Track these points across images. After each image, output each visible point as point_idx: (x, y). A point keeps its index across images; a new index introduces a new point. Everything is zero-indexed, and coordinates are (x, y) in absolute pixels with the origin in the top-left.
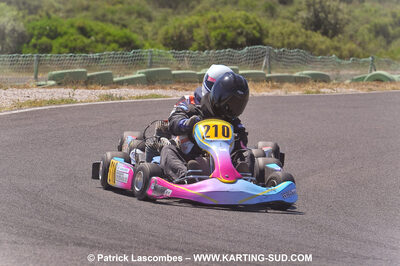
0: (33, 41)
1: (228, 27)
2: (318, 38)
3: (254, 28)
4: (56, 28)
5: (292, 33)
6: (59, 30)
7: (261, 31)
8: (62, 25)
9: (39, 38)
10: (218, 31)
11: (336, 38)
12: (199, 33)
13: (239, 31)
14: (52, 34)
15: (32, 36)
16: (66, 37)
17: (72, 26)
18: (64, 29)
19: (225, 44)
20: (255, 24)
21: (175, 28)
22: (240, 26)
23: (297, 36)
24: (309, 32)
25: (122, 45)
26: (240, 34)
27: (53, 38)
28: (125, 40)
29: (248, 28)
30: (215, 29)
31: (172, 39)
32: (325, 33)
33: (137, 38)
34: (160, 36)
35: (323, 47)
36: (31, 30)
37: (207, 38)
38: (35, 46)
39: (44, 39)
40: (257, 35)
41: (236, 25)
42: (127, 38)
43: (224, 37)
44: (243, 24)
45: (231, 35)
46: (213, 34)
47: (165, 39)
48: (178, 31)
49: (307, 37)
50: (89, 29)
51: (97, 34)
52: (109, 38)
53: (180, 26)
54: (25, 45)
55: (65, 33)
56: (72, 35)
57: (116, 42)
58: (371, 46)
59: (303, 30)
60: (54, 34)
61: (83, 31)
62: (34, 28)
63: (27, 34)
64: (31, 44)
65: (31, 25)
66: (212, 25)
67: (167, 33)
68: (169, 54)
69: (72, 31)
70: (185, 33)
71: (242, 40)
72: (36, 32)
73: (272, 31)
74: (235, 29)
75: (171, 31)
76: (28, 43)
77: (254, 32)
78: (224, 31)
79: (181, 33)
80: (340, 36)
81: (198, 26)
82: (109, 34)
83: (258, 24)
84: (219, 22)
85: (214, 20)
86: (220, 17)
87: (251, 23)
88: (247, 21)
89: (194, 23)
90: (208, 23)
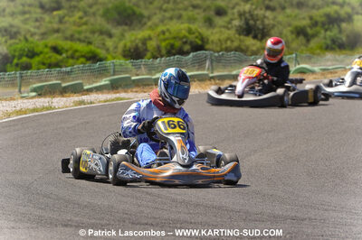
0: (15, 61)
1: (175, 38)
2: (250, 42)
3: (197, 37)
4: (33, 49)
5: (228, 39)
6: (36, 50)
7: (202, 39)
8: (38, 46)
9: (19, 58)
10: (167, 42)
12: (152, 44)
13: (185, 40)
14: (30, 54)
15: (14, 57)
16: (41, 56)
17: (46, 46)
18: (40, 49)
19: (174, 51)
20: (197, 34)
21: (131, 42)
22: (185, 37)
23: (232, 41)
24: (242, 37)
25: (88, 59)
26: (185, 43)
27: (31, 57)
29: (192, 37)
30: (165, 40)
31: (130, 51)
32: (255, 37)
34: (120, 50)
35: (254, 48)
36: (12, 52)
37: (159, 48)
38: (17, 65)
39: (24, 59)
40: (200, 42)
41: (181, 35)
43: (172, 46)
44: (187, 34)
45: (178, 44)
46: (163, 44)
47: (124, 51)
48: (134, 44)
49: (240, 41)
51: (67, 51)
52: (77, 54)
53: (135, 40)
54: (9, 65)
55: (41, 53)
56: (47, 53)
57: (83, 56)
58: (294, 45)
59: (237, 36)
60: (32, 54)
61: (56, 50)
62: (15, 51)
63: (9, 55)
64: (14, 64)
66: (162, 37)
67: (125, 46)
68: (128, 63)
69: (46, 50)
70: (140, 45)
71: (187, 48)
72: (16, 54)
73: (211, 38)
74: (181, 39)
75: (129, 44)
76: (11, 63)
77: (197, 40)
78: (172, 41)
79: (137, 45)
81: (150, 38)
82: (77, 51)
83: (200, 34)
84: (167, 34)
85: (163, 33)
86: (168, 30)
87: (194, 33)
88: (190, 31)
89: (147, 36)
90: (159, 35)
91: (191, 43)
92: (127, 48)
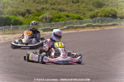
0: (54, 20)
1: (106, 12)
3: (114, 12)
4: (60, 16)
6: (61, 16)
7: (115, 13)
9: (56, 19)
10: (104, 13)
12: (99, 14)
13: (110, 13)
14: (59, 18)
15: (54, 19)
16: (63, 18)
17: (64, 15)
18: (62, 16)
20: (114, 11)
21: (93, 13)
22: (110, 12)
26: (110, 14)
28: (78, 18)
29: (112, 12)
30: (103, 13)
31: (92, 16)
33: (82, 17)
37: (101, 15)
38: (55, 21)
39: (57, 19)
40: (115, 14)
41: (109, 11)
42: (79, 17)
43: (106, 15)
44: (111, 11)
45: (107, 14)
46: (103, 14)
47: (90, 16)
48: (93, 14)
50: (69, 16)
51: (71, 17)
52: (74, 18)
53: (94, 13)
54: (52, 21)
55: (63, 17)
56: (64, 17)
57: (76, 18)
60: (60, 18)
61: (67, 16)
62: (54, 17)
63: (52, 18)
64: (54, 21)
65: (53, 16)
66: (102, 12)
67: (90, 15)
68: (91, 20)
69: (64, 16)
70: (95, 14)
72: (55, 17)
73: (118, 12)
74: (108, 12)
75: (92, 14)
76: (53, 20)
78: (105, 13)
79: (94, 15)
81: (99, 12)
82: (74, 17)
83: (115, 11)
84: (104, 11)
85: (103, 10)
86: (104, 10)
87: (113, 11)
88: (112, 10)
89: (98, 12)
90: (101, 11)
91: (112, 14)
92: (91, 16)
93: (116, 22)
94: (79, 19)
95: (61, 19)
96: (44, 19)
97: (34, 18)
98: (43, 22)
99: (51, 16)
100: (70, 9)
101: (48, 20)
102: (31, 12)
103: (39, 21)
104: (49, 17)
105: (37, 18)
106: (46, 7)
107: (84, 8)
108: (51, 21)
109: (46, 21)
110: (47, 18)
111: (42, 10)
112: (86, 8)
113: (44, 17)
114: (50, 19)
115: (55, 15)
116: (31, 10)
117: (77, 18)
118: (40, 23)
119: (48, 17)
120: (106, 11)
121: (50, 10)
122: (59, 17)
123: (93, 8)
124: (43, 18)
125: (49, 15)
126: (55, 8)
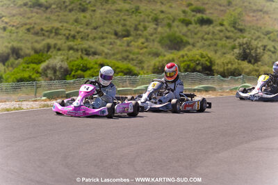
0: (73, 73)
1: (190, 61)
2: (246, 66)
3: (207, 60)
4: (86, 65)
5: (229, 62)
6: (88, 66)
7: (211, 62)
8: (90, 63)
9: (76, 71)
10: (185, 63)
11: (256, 64)
13: (198, 62)
15: (72, 70)
16: (92, 70)
17: (96, 63)
18: (91, 65)
20: (207, 58)
21: (159, 62)
22: (198, 60)
23: (232, 64)
24: (240, 61)
25: (126, 74)
26: (198, 64)
27: (84, 71)
28: (127, 71)
29: (203, 60)
30: (184, 61)
31: (158, 68)
32: (250, 62)
33: (136, 69)
34: (151, 68)
35: (247, 70)
36: (71, 67)
38: (74, 76)
39: (79, 72)
40: (208, 64)
41: (196, 59)
42: (128, 69)
43: (189, 66)
44: (200, 58)
45: (192, 65)
46: (182, 65)
47: (154, 69)
48: (161, 64)
49: (239, 64)
50: (105, 64)
52: (118, 70)
53: (163, 61)
54: (68, 76)
55: (92, 68)
57: (122, 72)
59: (236, 60)
60: (85, 69)
62: (73, 66)
63: (69, 69)
64: (72, 75)
65: (71, 64)
66: (181, 59)
67: (155, 65)
69: (96, 66)
71: (199, 68)
72: (74, 68)
73: (217, 61)
74: (195, 61)
75: (157, 64)
76: (70, 74)
77: (207, 62)
78: (188, 63)
79: (163, 65)
80: (259, 63)
82: (118, 68)
83: (209, 58)
84: (185, 57)
85: (183, 56)
86: (186, 54)
87: (205, 57)
88: (202, 56)
89: (171, 58)
90: (179, 58)
91: (202, 64)
92: (156, 67)
93: (211, 84)
94: (129, 73)
95: (89, 72)
96: (49, 72)
97: (28, 67)
98: (47, 77)
99: (65, 65)
100: (108, 49)
101: (58, 73)
102: (22, 53)
103: (38, 75)
104: (61, 67)
105: (34, 69)
106: (55, 45)
107: (141, 49)
108: (66, 75)
109: (55, 76)
110: (57, 68)
111: (46, 49)
112: (145, 50)
113: (50, 66)
114: (62, 70)
115: (76, 63)
116: (21, 49)
117: (125, 71)
118: (40, 78)
119: (58, 66)
120: (190, 58)
121: (64, 50)
122: (83, 67)
123: (161, 50)
124: (48, 68)
125: (62, 61)
126: (76, 47)
